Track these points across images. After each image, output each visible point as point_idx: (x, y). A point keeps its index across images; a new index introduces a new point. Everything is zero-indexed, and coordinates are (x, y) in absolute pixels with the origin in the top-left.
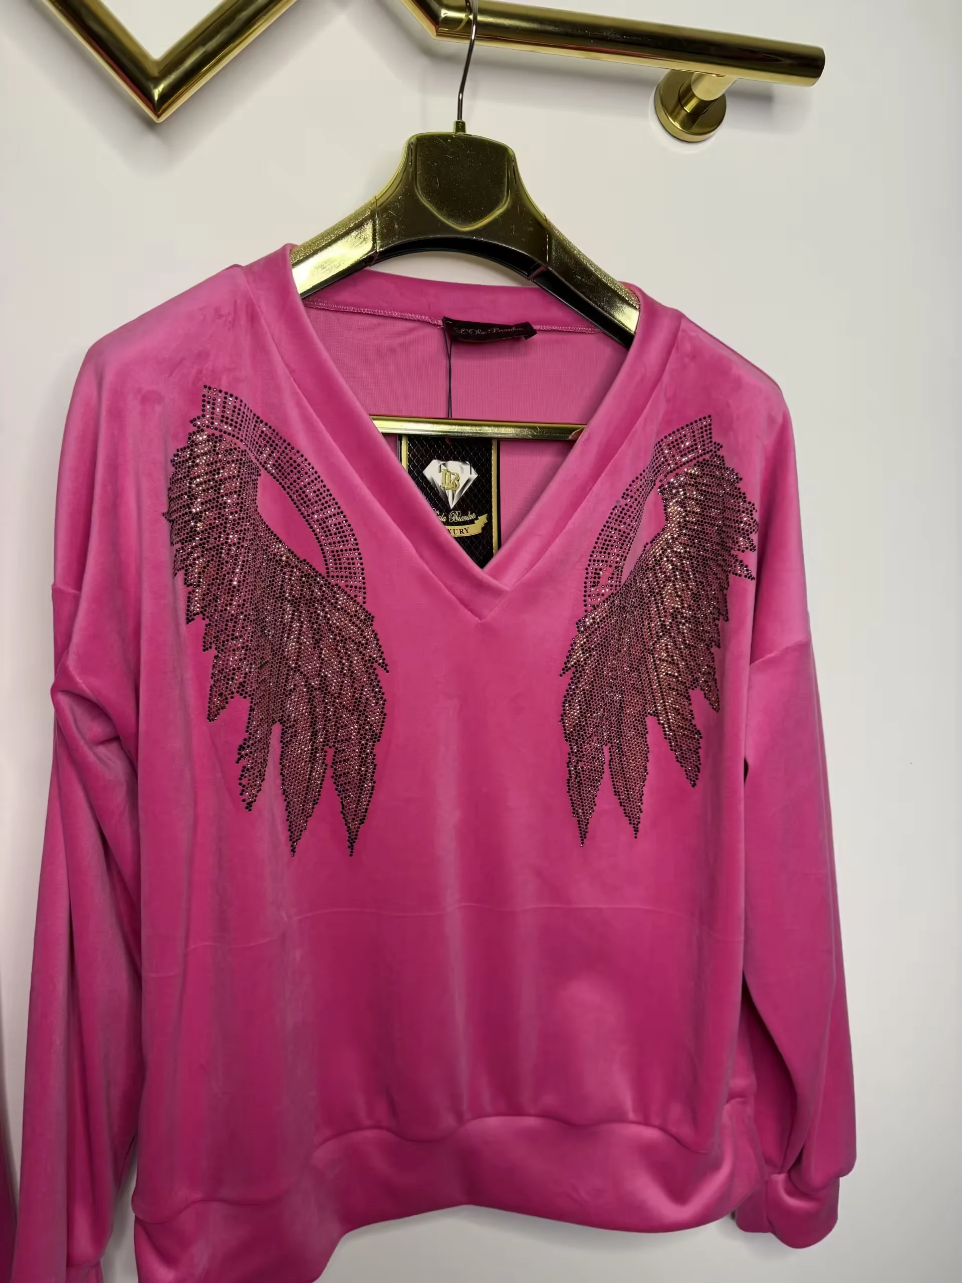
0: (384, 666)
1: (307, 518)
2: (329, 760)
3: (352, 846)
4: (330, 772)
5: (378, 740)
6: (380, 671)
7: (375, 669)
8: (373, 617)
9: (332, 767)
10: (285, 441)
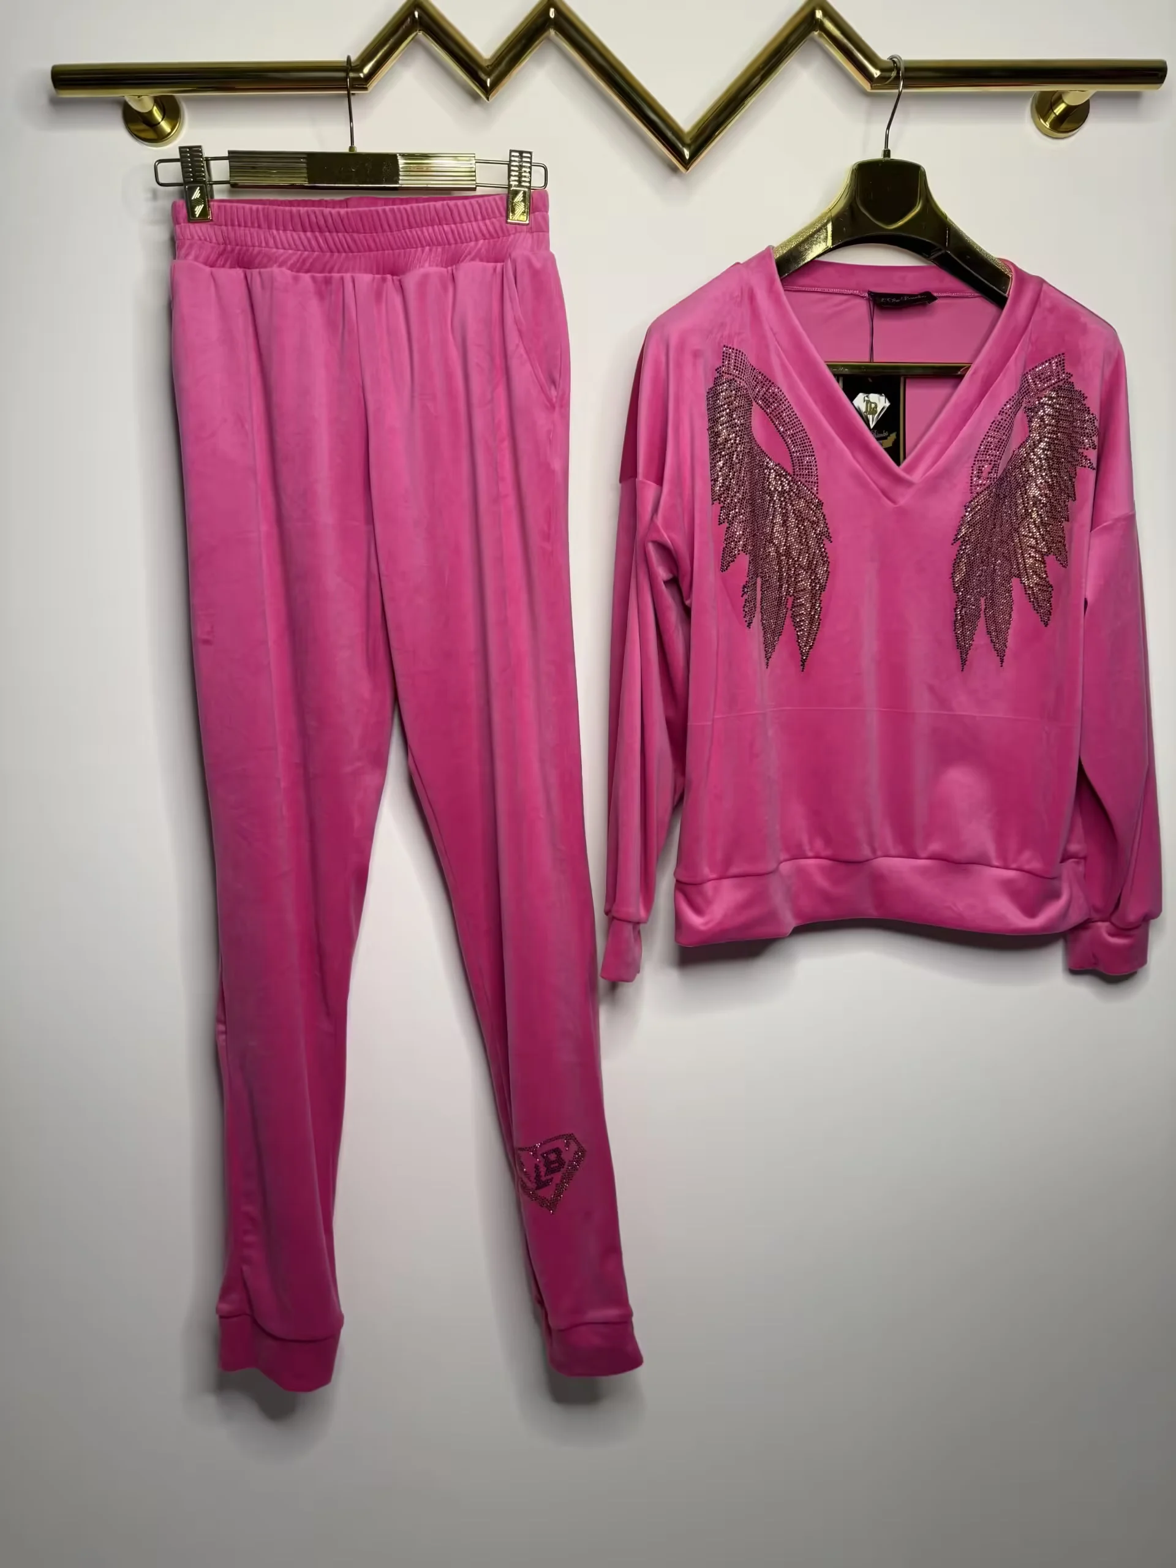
0: (829, 538)
1: (783, 434)
2: (789, 606)
3: (804, 664)
4: (790, 612)
5: (824, 591)
6: (826, 541)
7: (823, 540)
8: (823, 503)
9: (791, 610)
10: (770, 381)
